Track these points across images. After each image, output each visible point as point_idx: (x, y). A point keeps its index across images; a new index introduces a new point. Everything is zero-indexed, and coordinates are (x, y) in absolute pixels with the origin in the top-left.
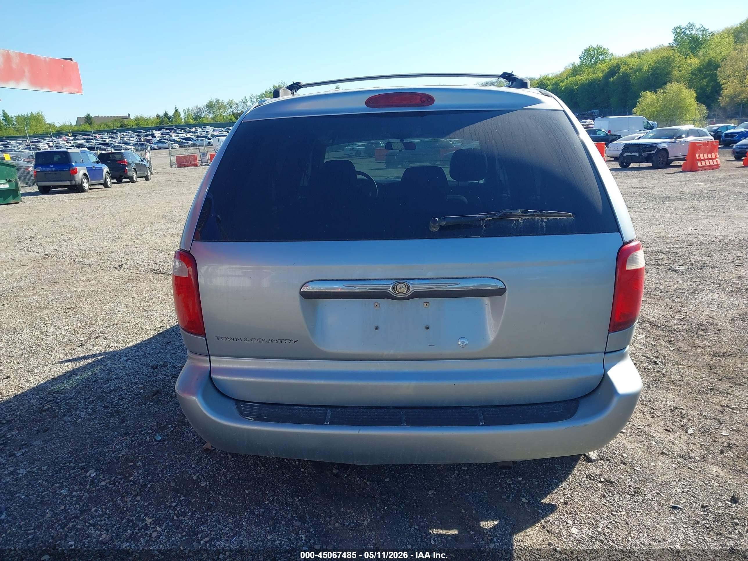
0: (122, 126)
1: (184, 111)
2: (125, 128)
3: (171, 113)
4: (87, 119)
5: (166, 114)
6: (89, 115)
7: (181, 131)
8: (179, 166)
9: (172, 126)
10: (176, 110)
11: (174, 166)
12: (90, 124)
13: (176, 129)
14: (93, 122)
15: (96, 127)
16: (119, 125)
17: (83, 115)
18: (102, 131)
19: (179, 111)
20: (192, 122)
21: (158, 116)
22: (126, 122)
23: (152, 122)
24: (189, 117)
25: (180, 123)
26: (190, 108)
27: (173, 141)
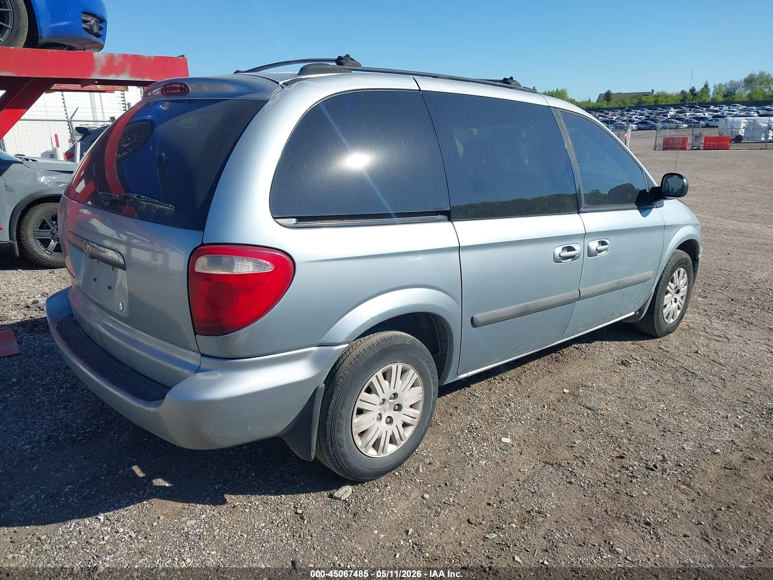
0: (638, 103)
1: (715, 87)
2: (642, 105)
3: (698, 89)
4: (607, 95)
5: (692, 90)
6: (609, 91)
7: (702, 109)
8: (664, 149)
9: (695, 104)
10: (706, 86)
11: (658, 148)
12: (608, 100)
13: (698, 106)
14: (611, 99)
15: (612, 104)
16: (635, 101)
17: (604, 92)
18: (616, 108)
19: (709, 87)
20: (720, 99)
21: (683, 92)
22: (644, 99)
23: (674, 99)
24: (720, 93)
25: (706, 100)
26: (723, 84)
27: (683, 121)
